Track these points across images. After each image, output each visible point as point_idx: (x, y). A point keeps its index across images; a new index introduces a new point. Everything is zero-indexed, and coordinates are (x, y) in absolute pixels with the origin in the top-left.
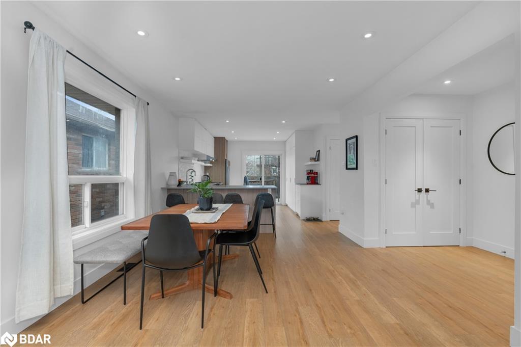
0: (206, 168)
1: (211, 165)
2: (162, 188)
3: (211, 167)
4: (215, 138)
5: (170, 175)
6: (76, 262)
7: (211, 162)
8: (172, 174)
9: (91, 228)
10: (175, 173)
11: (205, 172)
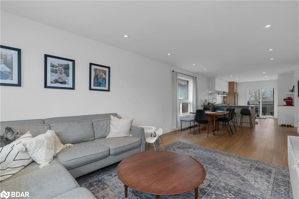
0: (224, 97)
1: (227, 96)
2: (202, 105)
3: (227, 97)
4: (229, 82)
5: (205, 101)
6: (180, 120)
7: (226, 95)
8: (206, 100)
9: (182, 114)
10: (207, 100)
11: (224, 99)
